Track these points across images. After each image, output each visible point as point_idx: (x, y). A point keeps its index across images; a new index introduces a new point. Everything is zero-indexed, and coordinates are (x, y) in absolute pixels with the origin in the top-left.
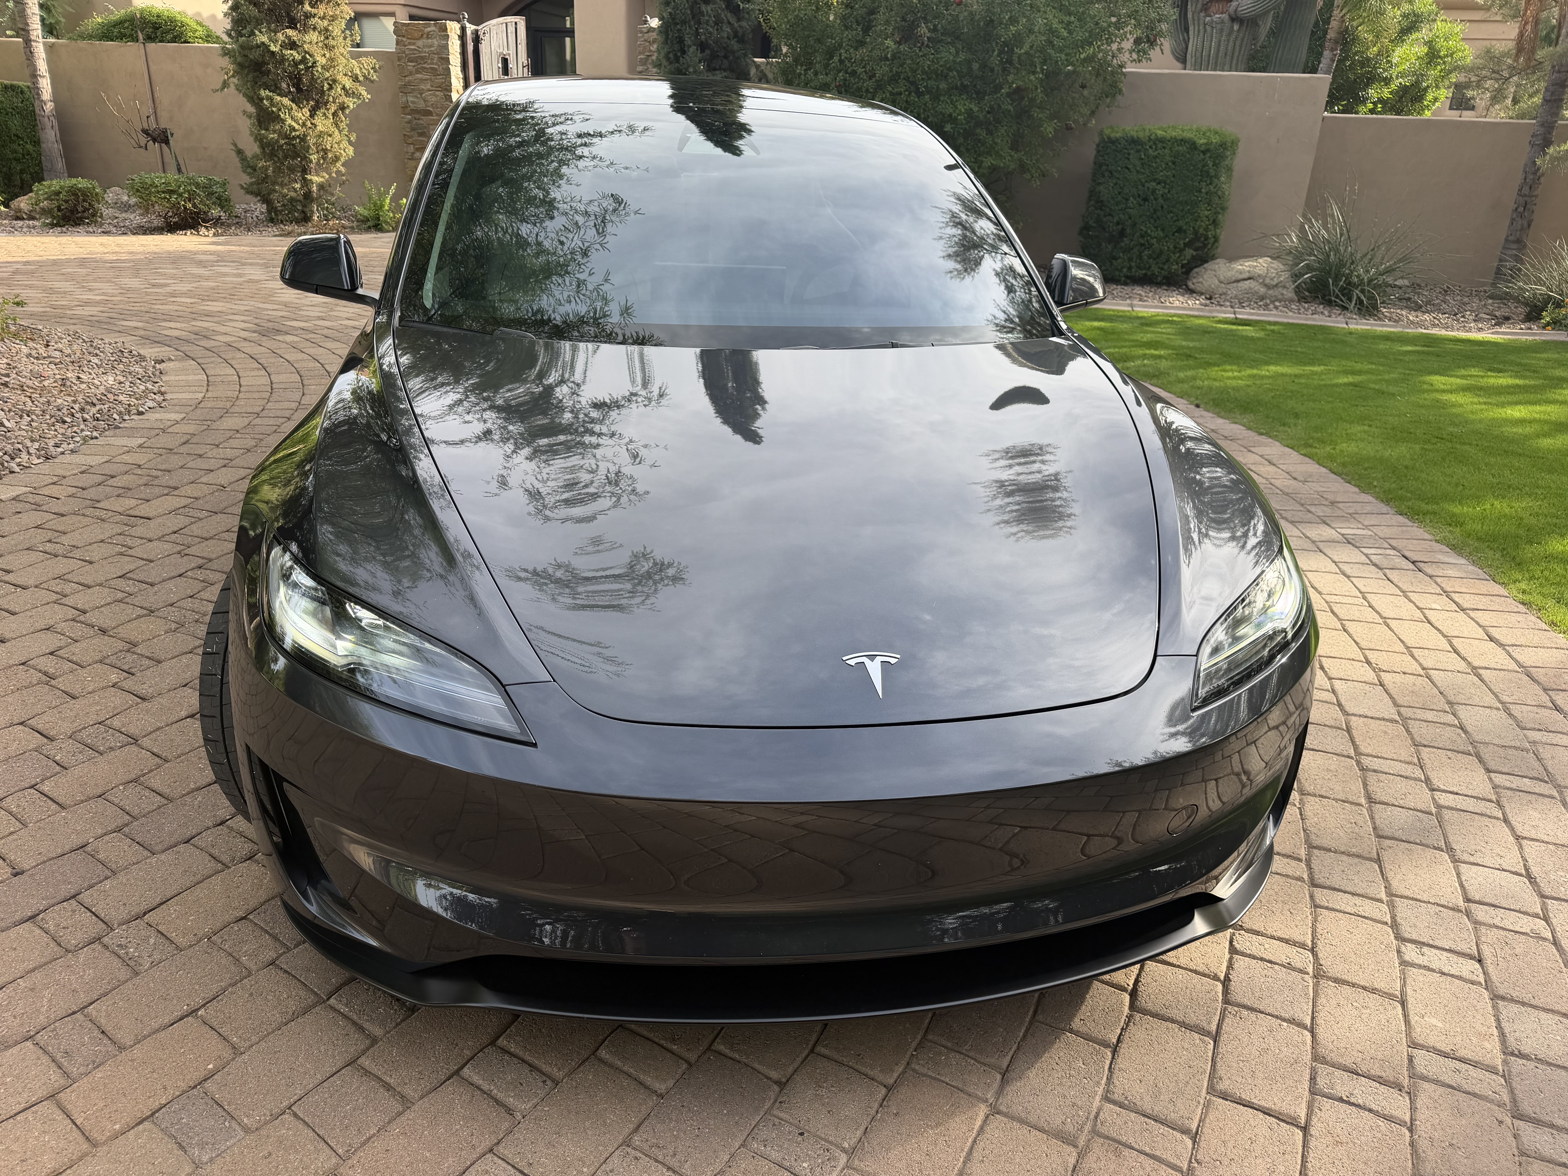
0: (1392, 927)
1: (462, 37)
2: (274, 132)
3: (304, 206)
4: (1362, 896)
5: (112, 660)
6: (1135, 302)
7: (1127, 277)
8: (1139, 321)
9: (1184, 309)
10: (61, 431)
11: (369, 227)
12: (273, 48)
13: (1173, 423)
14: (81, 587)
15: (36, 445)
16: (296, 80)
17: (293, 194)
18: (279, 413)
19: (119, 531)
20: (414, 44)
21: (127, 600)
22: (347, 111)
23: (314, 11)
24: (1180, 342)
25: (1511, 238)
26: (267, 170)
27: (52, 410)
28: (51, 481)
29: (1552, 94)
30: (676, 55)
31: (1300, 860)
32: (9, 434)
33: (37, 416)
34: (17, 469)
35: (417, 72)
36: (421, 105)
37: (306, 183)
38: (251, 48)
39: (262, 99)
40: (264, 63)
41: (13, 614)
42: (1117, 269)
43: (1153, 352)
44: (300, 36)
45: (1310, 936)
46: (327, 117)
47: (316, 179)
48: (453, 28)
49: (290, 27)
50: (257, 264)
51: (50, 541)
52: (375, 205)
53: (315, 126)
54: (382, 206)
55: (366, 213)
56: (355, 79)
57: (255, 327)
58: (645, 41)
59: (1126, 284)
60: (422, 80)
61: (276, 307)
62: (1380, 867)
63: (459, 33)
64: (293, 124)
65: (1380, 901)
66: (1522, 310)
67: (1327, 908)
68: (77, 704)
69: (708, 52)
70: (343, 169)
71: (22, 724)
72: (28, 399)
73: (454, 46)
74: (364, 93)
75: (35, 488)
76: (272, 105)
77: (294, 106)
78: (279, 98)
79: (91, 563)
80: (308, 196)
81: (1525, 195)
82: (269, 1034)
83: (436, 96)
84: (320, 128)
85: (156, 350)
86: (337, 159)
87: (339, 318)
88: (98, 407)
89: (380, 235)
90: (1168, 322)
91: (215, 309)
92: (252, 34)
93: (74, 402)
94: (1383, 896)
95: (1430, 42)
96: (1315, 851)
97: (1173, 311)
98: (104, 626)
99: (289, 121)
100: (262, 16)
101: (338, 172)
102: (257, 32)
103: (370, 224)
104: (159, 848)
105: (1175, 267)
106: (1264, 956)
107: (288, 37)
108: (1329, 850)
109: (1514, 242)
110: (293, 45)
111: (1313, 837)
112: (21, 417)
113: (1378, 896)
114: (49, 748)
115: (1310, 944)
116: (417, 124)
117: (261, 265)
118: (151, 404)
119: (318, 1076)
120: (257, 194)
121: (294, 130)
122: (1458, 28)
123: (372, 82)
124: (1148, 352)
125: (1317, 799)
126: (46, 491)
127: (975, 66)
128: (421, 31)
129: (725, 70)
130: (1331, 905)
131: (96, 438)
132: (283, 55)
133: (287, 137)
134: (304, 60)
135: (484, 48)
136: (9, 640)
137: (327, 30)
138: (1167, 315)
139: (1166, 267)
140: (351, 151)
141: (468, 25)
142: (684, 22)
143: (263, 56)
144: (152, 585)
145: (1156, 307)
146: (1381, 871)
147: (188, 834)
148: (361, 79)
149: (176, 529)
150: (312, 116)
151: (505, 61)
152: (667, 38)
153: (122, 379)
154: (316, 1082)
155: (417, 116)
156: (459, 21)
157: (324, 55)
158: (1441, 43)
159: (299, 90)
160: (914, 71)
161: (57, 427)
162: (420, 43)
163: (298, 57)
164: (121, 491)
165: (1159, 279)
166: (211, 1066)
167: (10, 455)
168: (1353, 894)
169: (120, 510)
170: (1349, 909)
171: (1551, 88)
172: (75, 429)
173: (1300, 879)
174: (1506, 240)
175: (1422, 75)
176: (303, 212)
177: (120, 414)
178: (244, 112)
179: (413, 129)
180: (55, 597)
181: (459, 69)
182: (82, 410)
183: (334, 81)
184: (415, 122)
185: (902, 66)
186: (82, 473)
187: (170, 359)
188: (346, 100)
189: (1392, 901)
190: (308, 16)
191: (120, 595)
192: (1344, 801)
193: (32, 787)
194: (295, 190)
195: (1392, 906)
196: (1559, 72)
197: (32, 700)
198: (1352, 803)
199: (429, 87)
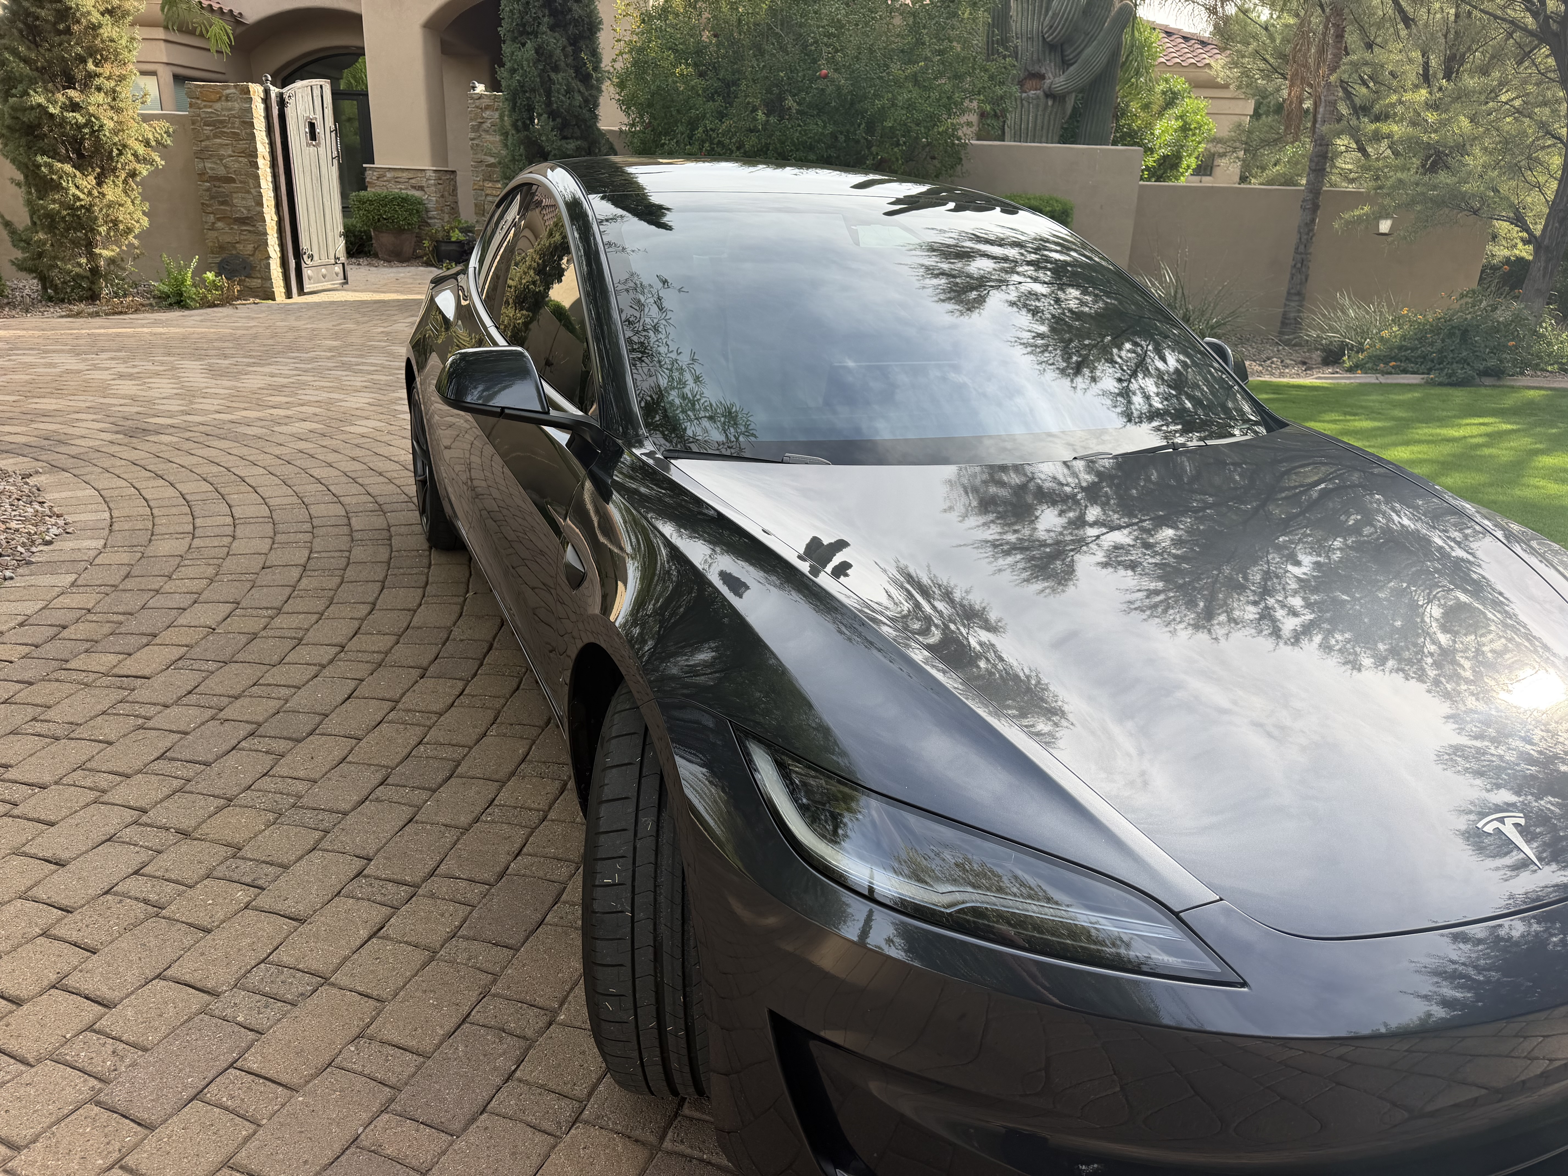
1: (266, 100)
2: (54, 201)
3: (93, 283)
5: (221, 871)
11: (171, 305)
12: (52, 110)
14: (118, 779)
16: (76, 144)
17: (78, 270)
18: (217, 531)
19: (120, 698)
20: (210, 107)
21: (188, 788)
22: (138, 179)
23: (99, 70)
25: (1292, 291)
26: (44, 244)
29: (1317, 164)
30: (524, 123)
35: (216, 136)
36: (222, 171)
37: (92, 256)
38: (25, 110)
39: (39, 166)
40: (39, 126)
41: (52, 824)
44: (83, 97)
46: (116, 185)
47: (106, 253)
48: (256, 90)
49: (69, 88)
50: (62, 351)
51: (34, 719)
52: (176, 279)
53: (104, 195)
54: (183, 281)
55: (166, 289)
56: (147, 144)
57: (115, 428)
58: (477, 107)
60: (222, 145)
61: (122, 401)
63: (262, 95)
64: (78, 193)
66: (1317, 356)
68: (219, 938)
69: (559, 120)
70: (136, 242)
71: (158, 976)
73: (258, 109)
74: (158, 159)
76: (52, 171)
77: (78, 173)
78: (59, 165)
79: (110, 743)
80: (95, 271)
81: (1301, 253)
83: (240, 162)
84: (110, 197)
85: (11, 461)
86: (129, 230)
87: (205, 412)
89: (187, 313)
91: (48, 407)
92: (25, 93)
95: (1181, 117)
98: (183, 826)
99: (73, 190)
100: (35, 74)
101: (130, 245)
102: (32, 93)
103: (172, 300)
104: (456, 1126)
107: (70, 99)
109: (1296, 294)
110: (74, 107)
114: (216, 1006)
116: (217, 192)
117: (69, 352)
118: (54, 530)
120: (30, 271)
121: (79, 200)
122: (1203, 104)
123: (165, 147)
127: (842, 138)
128: (218, 93)
129: (577, 139)
131: (11, 578)
132: (64, 119)
133: (71, 207)
134: (88, 123)
135: (289, 111)
136: (68, 863)
137: (114, 91)
140: (145, 222)
141: (272, 88)
142: (533, 90)
143: (40, 118)
144: (207, 764)
147: (481, 1100)
148: (153, 143)
149: (190, 688)
150: (99, 184)
151: (312, 126)
152: (515, 104)
155: (217, 184)
156: (262, 84)
157: (112, 119)
158: (1190, 117)
159: (80, 156)
160: (783, 143)
162: (218, 106)
163: (81, 120)
164: (88, 645)
169: (103, 669)
171: (1316, 159)
174: (1289, 293)
175: (1182, 146)
176: (90, 289)
178: (12, 180)
179: (212, 198)
180: (92, 795)
181: (264, 134)
183: (125, 146)
184: (214, 190)
185: (770, 136)
187: (37, 472)
188: (138, 166)
190: (91, 76)
191: (176, 783)
193: (231, 1066)
194: (80, 265)
196: (1321, 145)
197: (153, 942)
199: (230, 152)
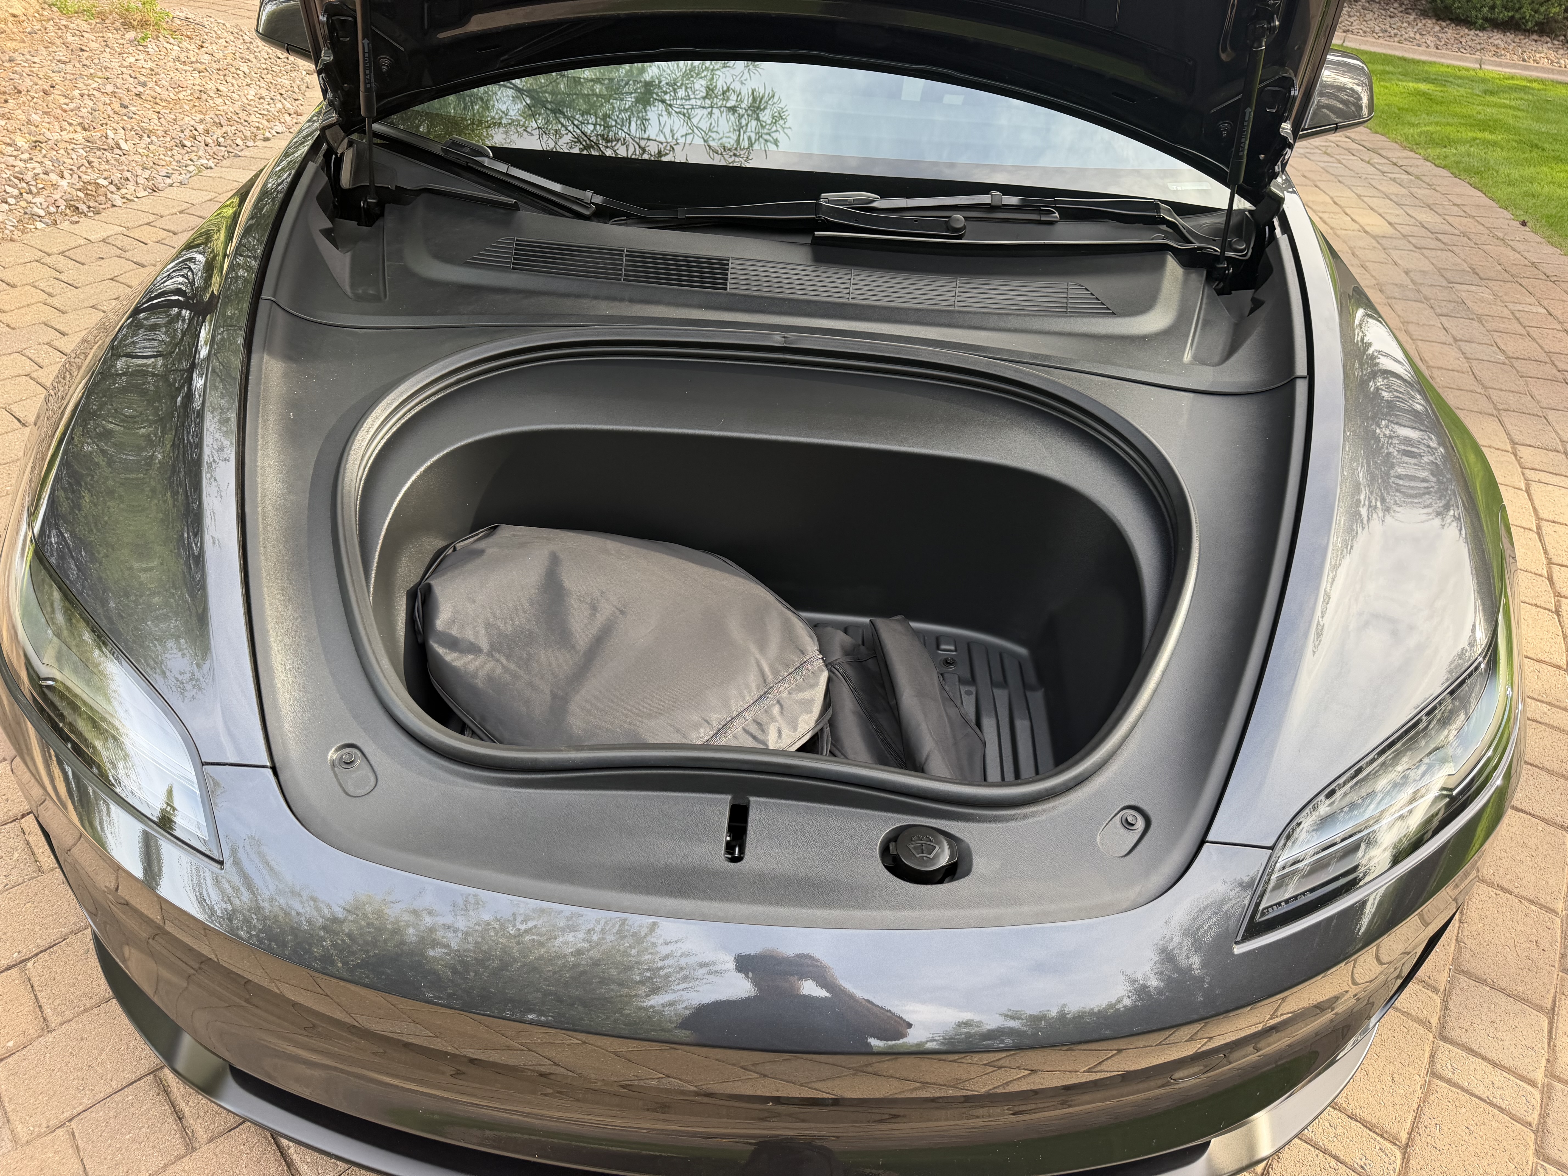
0: (1535, 1132)
4: (1508, 1070)
6: (1488, 57)
7: (1486, 19)
8: (1482, 87)
9: (1552, 71)
10: (178, 157)
13: (1370, 344)
15: (147, 174)
24: (1526, 123)
27: (174, 131)
28: (146, 220)
31: (1435, 990)
32: (123, 158)
33: (158, 137)
34: (119, 202)
42: (1475, 8)
43: (1487, 135)
45: (1408, 1125)
59: (1482, 29)
62: (1551, 1024)
65: (1533, 1083)
67: (1449, 1081)
72: (155, 116)
75: (128, 229)
82: (86, 1011)
88: (224, 129)
90: (1524, 89)
93: (202, 121)
94: (1539, 1076)
96: (1463, 979)
97: (1535, 74)
105: (1557, 10)
106: (1330, 1147)
108: (1484, 982)
111: (1467, 954)
112: (141, 137)
113: (1531, 1076)
115: (1404, 1137)
119: (114, 1083)
124: (1479, 135)
125: (1492, 892)
126: (136, 234)
130: (1455, 1078)
131: (211, 168)
138: (1526, 79)
139: (1542, 9)
145: (1514, 66)
146: (1550, 1032)
153: (264, 93)
154: (109, 1090)
161: (175, 152)
165: (1530, 25)
166: (10, 1044)
167: (116, 185)
168: (1495, 1064)
170: (1480, 1090)
172: (193, 155)
173: (1424, 1023)
177: (245, 138)
182: (207, 132)
186: (181, 212)
189: (1550, 1086)
192: (1532, 902)
195: (1547, 1094)
198: (1542, 907)
